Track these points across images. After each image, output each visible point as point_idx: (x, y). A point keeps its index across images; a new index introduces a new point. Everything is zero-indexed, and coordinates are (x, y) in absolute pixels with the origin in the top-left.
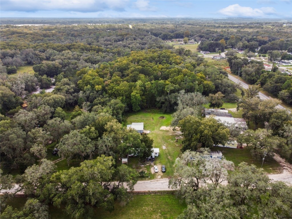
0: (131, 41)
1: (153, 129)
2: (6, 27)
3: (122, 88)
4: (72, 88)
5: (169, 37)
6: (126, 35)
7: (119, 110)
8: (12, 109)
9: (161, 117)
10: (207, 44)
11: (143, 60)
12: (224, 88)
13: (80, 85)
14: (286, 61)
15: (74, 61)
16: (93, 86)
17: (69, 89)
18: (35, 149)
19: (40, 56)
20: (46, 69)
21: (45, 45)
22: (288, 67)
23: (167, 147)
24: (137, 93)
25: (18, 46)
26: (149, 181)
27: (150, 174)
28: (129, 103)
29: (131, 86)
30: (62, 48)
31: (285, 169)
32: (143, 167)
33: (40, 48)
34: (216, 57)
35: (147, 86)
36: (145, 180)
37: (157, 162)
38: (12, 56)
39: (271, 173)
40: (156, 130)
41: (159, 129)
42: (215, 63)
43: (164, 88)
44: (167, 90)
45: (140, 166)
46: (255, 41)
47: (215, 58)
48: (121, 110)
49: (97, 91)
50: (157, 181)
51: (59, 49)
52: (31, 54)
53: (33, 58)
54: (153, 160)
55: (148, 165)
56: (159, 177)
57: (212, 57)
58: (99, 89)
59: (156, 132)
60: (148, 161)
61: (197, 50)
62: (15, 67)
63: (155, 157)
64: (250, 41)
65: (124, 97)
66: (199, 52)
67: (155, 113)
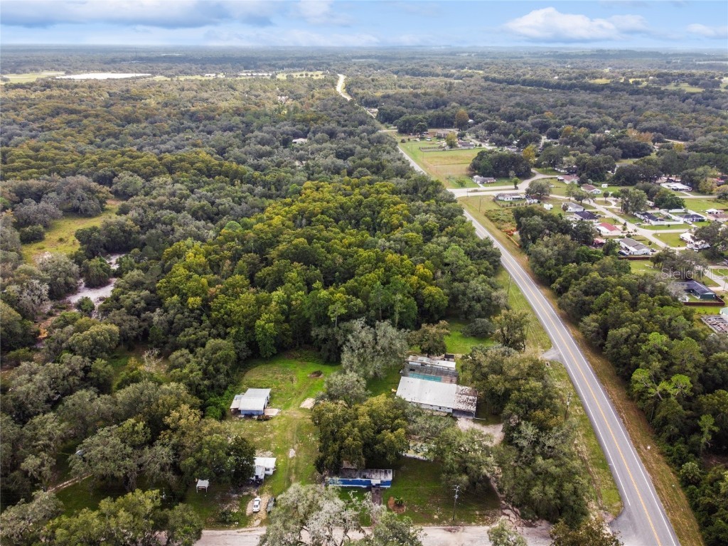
0: (319, 146)
1: (287, 406)
2: (45, 86)
3: (237, 309)
4: (142, 299)
5: (415, 128)
6: (315, 120)
7: (221, 365)
8: (14, 349)
9: (315, 373)
10: (491, 160)
11: (319, 216)
12: (468, 303)
13: (160, 293)
14: (663, 212)
15: (167, 214)
16: (184, 297)
17: (135, 303)
18: (30, 463)
19: (101, 195)
20: (103, 238)
21: (119, 160)
22: (658, 231)
23: (298, 452)
24: (269, 321)
25: (57, 160)
26: (234, 532)
27: (243, 514)
28: (252, 340)
29: (259, 302)
30: (154, 168)
31: (504, 514)
32: (234, 499)
33: (105, 166)
34: (503, 195)
35: (294, 303)
36: (229, 528)
37: (267, 486)
38: (38, 197)
39: (473, 523)
40: (291, 409)
41: (299, 405)
42: (494, 215)
43: (326, 308)
44: (332, 315)
45: (230, 497)
46: (615, 146)
47: (500, 198)
48: (225, 362)
49: (192, 311)
50: (250, 531)
51: (146, 170)
52: (79, 191)
53: (83, 200)
54: (258, 483)
55: (246, 493)
56: (258, 522)
57: (495, 194)
58: (196, 306)
59: (290, 413)
60: (248, 485)
61: (469, 172)
62: (40, 227)
63: (266, 475)
64: (604, 145)
65: (242, 328)
66: (471, 176)
67: (308, 361)
